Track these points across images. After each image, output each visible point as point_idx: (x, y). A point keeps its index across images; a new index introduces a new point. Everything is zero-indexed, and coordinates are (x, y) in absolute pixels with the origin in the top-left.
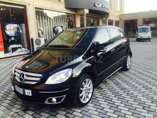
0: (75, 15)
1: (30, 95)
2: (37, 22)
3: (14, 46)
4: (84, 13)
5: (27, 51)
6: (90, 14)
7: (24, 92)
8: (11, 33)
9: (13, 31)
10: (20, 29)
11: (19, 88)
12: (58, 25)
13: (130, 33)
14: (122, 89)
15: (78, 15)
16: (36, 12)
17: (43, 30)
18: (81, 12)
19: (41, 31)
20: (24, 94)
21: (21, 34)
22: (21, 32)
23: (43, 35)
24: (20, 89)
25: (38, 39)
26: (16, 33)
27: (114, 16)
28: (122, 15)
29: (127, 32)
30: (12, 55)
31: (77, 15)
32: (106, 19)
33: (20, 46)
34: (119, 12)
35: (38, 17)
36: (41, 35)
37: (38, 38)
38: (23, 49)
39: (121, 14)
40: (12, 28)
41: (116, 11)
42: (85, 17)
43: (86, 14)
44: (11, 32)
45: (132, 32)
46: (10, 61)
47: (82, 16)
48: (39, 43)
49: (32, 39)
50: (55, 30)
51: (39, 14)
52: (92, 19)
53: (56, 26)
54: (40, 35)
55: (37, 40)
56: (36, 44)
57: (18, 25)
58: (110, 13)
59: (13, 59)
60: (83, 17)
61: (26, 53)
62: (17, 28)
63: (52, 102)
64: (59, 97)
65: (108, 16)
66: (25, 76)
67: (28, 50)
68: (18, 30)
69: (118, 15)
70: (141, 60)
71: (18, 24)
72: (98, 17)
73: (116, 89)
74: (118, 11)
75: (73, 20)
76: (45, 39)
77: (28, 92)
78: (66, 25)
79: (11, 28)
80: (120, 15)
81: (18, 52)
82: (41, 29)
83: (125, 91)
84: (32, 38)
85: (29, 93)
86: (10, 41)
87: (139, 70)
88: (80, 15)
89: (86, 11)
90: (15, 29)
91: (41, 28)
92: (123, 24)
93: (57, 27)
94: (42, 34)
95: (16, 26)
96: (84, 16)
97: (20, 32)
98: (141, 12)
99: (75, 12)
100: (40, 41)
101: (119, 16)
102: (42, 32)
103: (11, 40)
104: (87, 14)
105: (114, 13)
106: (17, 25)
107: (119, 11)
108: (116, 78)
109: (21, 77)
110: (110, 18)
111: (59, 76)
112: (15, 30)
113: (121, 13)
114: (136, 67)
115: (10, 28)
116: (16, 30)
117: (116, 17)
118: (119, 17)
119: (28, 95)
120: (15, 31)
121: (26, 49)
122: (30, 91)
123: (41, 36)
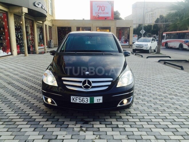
1: (101, 101)
98: (74, 20)
104: (26, 13)
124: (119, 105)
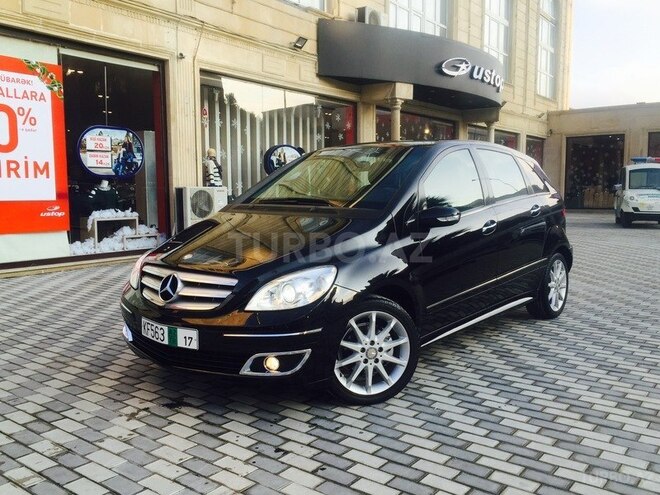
0: (354, 104)
1: (194, 346)
2: (202, 125)
3: (109, 215)
4: (394, 100)
5: (155, 237)
6: (418, 102)
7: (173, 336)
8: (101, 162)
9: (109, 154)
10: (135, 150)
11: (155, 325)
12: (285, 143)
13: (593, 190)
14: (518, 369)
15: (367, 105)
16: (203, 86)
17: (224, 161)
18: (380, 96)
19: (215, 161)
20: (173, 345)
21: (137, 169)
22: (139, 163)
23: (221, 176)
24: (160, 327)
25: (205, 192)
26: (118, 166)
27: (523, 116)
28: (561, 113)
29: (578, 187)
30: (98, 252)
31: (364, 103)
32: (488, 129)
33: (130, 215)
34: (546, 102)
35: (206, 107)
36: (216, 179)
37: (201, 187)
38: (142, 229)
39: (553, 108)
40: (107, 145)
41: (530, 95)
42: (398, 115)
43: (400, 102)
44: (99, 159)
45: (600, 187)
46: (89, 272)
47: (385, 108)
48: (205, 208)
49: (180, 192)
50: (272, 162)
51: (214, 95)
52: (426, 125)
53: (276, 144)
54: (212, 177)
55: (199, 194)
56: (194, 211)
57: (131, 135)
58: (504, 103)
59: (100, 266)
60: (390, 116)
61: (151, 244)
62: (124, 146)
63: (264, 370)
64: (290, 353)
65: (494, 116)
66: (180, 285)
67: (158, 235)
68: (130, 154)
69: (539, 114)
70: (617, 290)
71: (128, 132)
72: (453, 118)
73: (495, 368)
74: (539, 96)
75: (349, 126)
76: (230, 194)
77: (188, 338)
78: (318, 143)
79: (101, 145)
80: (550, 115)
81: (122, 241)
82: (217, 153)
83: (527, 374)
84: (180, 186)
85: (188, 341)
86: (94, 192)
87: (599, 319)
88: (378, 107)
89: (404, 92)
90: (118, 148)
91: (215, 149)
92: (560, 154)
93: (279, 150)
94: (218, 175)
95: (120, 135)
96: (396, 109)
97: (134, 160)
99: (359, 92)
100: (209, 202)
101: (544, 118)
102: (219, 167)
103: (99, 192)
105: (524, 106)
106: (127, 135)
107: (544, 98)
108: (503, 337)
109: (168, 288)
110: (505, 122)
111: (293, 285)
112: (116, 151)
113: (553, 105)
114: (591, 310)
115: (99, 142)
116: (121, 152)
117: (531, 119)
118: (544, 123)
119: (187, 347)
120: (115, 157)
121: (153, 231)
122: (194, 334)
123: (212, 182)
124: (246, 371)
